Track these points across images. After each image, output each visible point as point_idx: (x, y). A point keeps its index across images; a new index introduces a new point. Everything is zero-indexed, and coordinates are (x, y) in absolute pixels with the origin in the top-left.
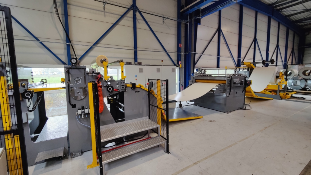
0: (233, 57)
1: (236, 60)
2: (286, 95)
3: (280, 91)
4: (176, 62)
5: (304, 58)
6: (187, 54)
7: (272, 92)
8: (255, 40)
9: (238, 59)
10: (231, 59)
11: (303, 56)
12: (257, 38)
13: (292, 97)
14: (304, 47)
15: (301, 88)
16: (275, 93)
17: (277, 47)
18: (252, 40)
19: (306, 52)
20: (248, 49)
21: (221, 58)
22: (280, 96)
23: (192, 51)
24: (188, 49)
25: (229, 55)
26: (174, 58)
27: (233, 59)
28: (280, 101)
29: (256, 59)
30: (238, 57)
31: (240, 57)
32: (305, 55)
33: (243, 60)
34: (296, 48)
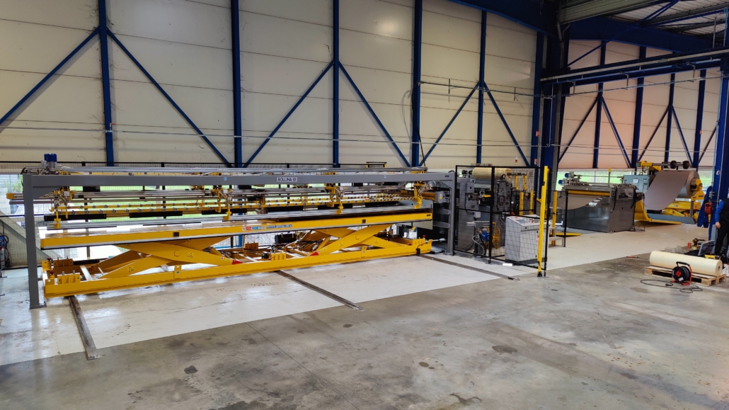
0: (623, 148)
4: (529, 160)
6: (547, 148)
8: (670, 110)
9: (633, 151)
10: (619, 151)
16: (688, 214)
18: (663, 109)
21: (600, 151)
22: (694, 218)
23: (556, 143)
24: (550, 139)
27: (624, 151)
29: (670, 150)
30: (634, 147)
31: (637, 147)
33: (644, 152)
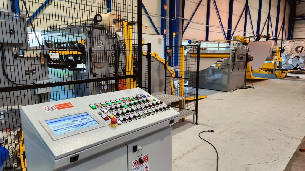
0: (223, 27)
1: (226, 31)
2: (281, 74)
3: (276, 70)
4: (159, 30)
5: (294, 33)
6: (174, 20)
7: (267, 71)
8: (247, 7)
9: (228, 30)
10: (220, 30)
11: (293, 31)
12: (249, 4)
13: (286, 76)
14: (295, 19)
15: (293, 68)
16: (271, 72)
17: (269, 17)
18: (243, 6)
19: (296, 26)
20: (239, 17)
21: (210, 29)
22: (276, 75)
23: (181, 16)
24: (176, 13)
25: (218, 24)
26: (158, 25)
27: (223, 30)
28: (276, 80)
29: (246, 32)
30: (228, 28)
31: (231, 29)
32: (295, 30)
33: (234, 32)
34: (286, 20)
